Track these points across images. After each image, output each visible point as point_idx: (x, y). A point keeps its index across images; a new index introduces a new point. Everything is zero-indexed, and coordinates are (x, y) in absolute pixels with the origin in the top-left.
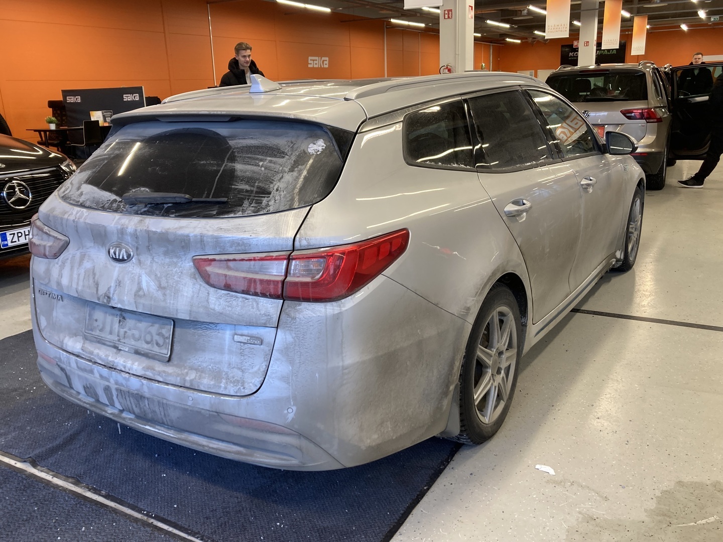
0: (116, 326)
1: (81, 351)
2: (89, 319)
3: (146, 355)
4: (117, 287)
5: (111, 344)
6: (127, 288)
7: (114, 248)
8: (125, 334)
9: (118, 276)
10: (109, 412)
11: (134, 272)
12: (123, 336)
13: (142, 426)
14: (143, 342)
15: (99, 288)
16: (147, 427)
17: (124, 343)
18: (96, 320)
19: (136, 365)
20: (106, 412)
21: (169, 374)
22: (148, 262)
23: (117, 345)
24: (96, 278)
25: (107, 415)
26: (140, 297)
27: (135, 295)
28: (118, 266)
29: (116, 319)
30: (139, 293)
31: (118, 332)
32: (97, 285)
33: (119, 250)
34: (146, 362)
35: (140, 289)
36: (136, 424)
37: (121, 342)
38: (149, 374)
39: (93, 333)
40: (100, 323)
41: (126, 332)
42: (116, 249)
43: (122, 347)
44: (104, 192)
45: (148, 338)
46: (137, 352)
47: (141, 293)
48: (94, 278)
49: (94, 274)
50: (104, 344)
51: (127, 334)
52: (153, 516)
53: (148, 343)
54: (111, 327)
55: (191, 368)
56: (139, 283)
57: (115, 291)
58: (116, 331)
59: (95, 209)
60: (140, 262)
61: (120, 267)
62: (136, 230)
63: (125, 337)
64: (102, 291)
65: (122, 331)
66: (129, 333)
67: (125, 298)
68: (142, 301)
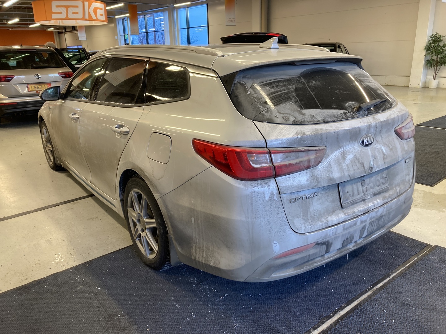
0: (360, 188)
1: (346, 217)
2: (343, 195)
3: (379, 193)
4: (374, 159)
5: (360, 200)
6: (379, 158)
7: (366, 138)
8: (366, 189)
9: (372, 153)
10: (351, 247)
11: (377, 147)
12: (366, 191)
13: (372, 238)
14: (376, 187)
15: (365, 166)
16: (373, 236)
17: (368, 194)
18: (348, 192)
19: (379, 201)
20: (350, 248)
21: (392, 195)
22: (380, 140)
23: (364, 198)
24: (360, 161)
25: (353, 249)
26: (386, 159)
27: (383, 159)
28: (368, 148)
29: (359, 184)
30: (384, 157)
31: (363, 190)
32: (362, 164)
33: (369, 138)
34: (381, 196)
35: (384, 154)
36: (368, 239)
37: (366, 195)
38: (386, 201)
39: (348, 201)
40: (351, 193)
41: (367, 188)
42: (368, 138)
43: (367, 197)
44: (330, 110)
45: (378, 183)
46: (375, 195)
47: (385, 157)
48: (359, 162)
49: (358, 159)
50: (357, 203)
51: (368, 188)
52: (372, 286)
53: (378, 186)
54: (358, 190)
55: (396, 186)
56: (383, 152)
57: (374, 162)
58: (361, 189)
59: (339, 121)
60: (377, 141)
61: (370, 148)
62: (376, 123)
63: (367, 190)
64: (367, 167)
65: (364, 188)
66: (368, 187)
67: (380, 163)
68: (387, 160)
